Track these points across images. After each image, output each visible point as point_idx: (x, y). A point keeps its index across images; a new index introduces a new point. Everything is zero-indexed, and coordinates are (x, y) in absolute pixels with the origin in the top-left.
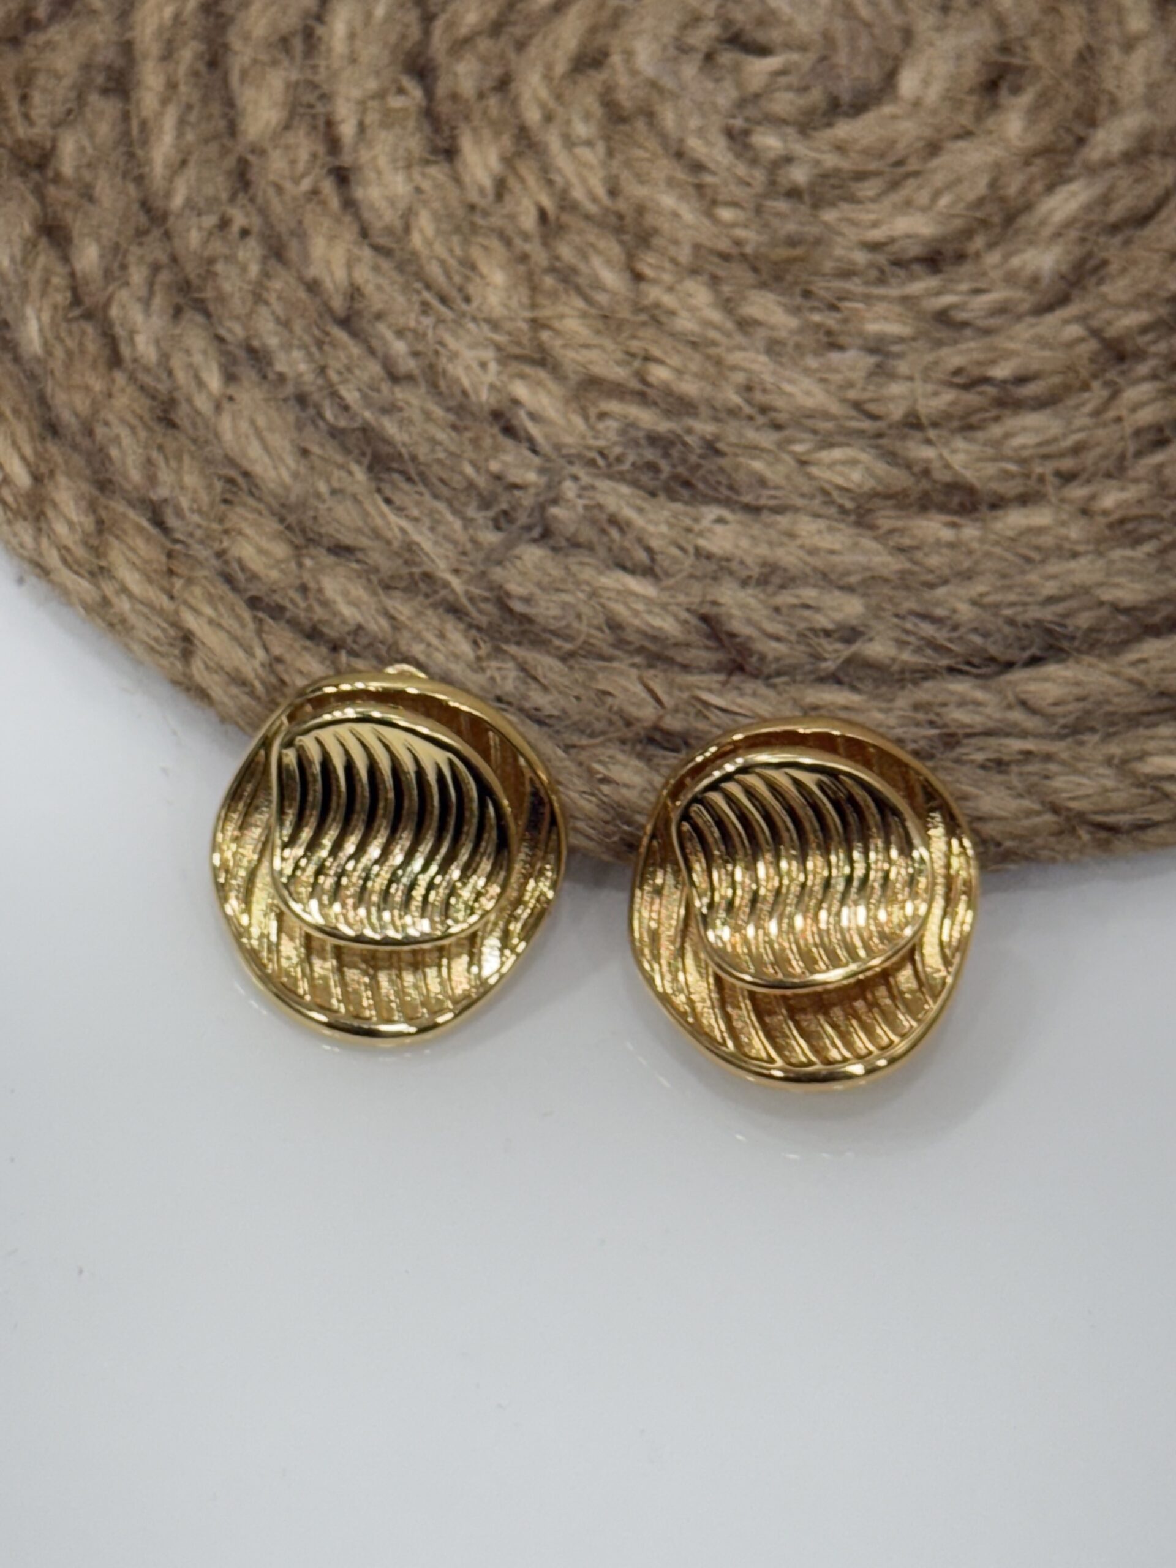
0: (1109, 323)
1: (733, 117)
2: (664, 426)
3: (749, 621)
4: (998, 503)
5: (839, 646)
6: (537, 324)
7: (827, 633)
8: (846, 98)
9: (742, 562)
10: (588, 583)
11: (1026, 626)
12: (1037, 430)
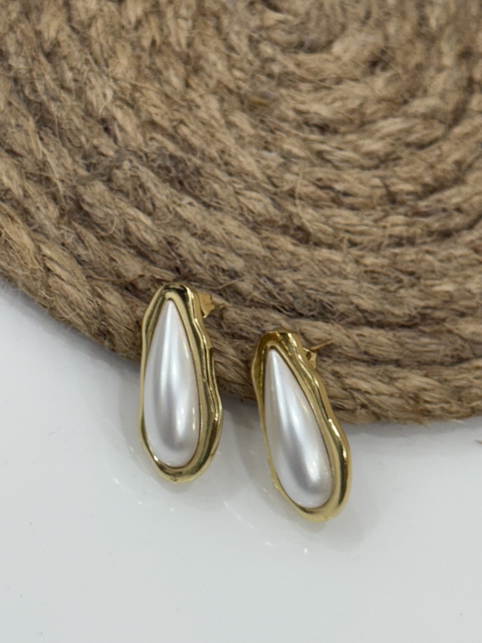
0: (393, 184)
1: (254, 32)
2: (179, 153)
3: (190, 252)
4: (318, 244)
5: (227, 278)
6: (135, 88)
7: (224, 271)
8: (307, 44)
9: (195, 226)
10: (121, 209)
11: (315, 301)
12: (347, 218)
